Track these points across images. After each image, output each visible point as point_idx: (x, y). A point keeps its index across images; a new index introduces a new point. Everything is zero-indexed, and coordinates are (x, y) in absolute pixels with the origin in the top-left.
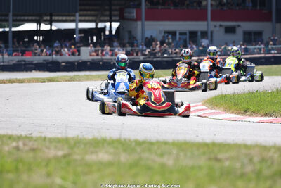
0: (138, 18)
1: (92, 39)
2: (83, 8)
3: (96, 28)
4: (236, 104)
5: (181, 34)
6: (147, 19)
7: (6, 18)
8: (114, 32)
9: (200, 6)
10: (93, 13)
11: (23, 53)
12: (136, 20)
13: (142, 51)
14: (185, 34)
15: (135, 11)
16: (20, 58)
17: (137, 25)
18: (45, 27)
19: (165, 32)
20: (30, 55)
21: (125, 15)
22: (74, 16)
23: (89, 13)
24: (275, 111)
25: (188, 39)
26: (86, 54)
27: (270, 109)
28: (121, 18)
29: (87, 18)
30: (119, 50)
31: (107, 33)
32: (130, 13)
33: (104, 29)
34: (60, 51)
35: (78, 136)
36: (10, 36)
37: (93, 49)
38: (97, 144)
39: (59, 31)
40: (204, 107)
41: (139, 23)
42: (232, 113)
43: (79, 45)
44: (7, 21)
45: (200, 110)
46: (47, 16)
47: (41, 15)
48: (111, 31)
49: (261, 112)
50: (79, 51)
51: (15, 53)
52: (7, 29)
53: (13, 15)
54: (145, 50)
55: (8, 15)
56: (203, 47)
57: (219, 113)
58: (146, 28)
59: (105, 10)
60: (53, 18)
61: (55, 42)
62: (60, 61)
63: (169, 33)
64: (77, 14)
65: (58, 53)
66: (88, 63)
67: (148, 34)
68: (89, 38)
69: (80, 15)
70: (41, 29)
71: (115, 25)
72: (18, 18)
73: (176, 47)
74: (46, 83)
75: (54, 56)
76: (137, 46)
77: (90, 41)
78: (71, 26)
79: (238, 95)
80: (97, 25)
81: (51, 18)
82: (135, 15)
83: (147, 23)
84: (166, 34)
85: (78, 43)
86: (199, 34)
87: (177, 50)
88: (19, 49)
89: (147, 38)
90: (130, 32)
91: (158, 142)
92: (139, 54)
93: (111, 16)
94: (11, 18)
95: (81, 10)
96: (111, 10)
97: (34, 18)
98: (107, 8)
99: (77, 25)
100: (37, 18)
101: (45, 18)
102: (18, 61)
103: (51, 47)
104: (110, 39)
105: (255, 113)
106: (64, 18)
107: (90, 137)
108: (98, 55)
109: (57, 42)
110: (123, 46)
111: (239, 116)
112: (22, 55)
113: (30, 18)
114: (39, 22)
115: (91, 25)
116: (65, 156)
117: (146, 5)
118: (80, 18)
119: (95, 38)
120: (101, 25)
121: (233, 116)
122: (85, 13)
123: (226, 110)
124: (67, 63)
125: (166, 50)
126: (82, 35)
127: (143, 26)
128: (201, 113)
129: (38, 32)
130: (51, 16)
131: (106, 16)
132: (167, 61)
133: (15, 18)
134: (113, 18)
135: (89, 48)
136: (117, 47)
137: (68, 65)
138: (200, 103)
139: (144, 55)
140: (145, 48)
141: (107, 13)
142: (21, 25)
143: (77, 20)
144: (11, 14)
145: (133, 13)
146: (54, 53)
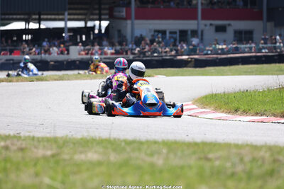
0: (128, 17)
1: (81, 38)
2: (72, 6)
3: (86, 27)
4: (226, 104)
5: (171, 33)
6: (137, 18)
8: (103, 31)
9: (190, 5)
10: (82, 12)
11: (11, 52)
12: (126, 19)
13: (132, 50)
14: (175, 33)
15: (124, 9)
16: (9, 57)
17: (127, 24)
18: (33, 26)
19: (155, 31)
20: (18, 54)
21: (114, 14)
22: (63, 14)
23: (78, 12)
24: (265, 110)
25: (178, 38)
26: (76, 52)
27: (261, 108)
28: (111, 17)
29: (76, 17)
30: (108, 49)
31: (96, 31)
32: (119, 12)
33: (93, 28)
34: (49, 50)
35: (67, 136)
37: (82, 48)
38: (86, 143)
39: (47, 29)
40: (194, 106)
41: (129, 22)
42: (223, 112)
43: (68, 44)
45: (190, 109)
46: (35, 14)
47: (30, 14)
48: (100, 30)
49: (252, 111)
50: (68, 50)
51: (3, 53)
53: (2, 14)
54: (135, 49)
56: (194, 46)
57: (209, 112)
58: (136, 27)
59: (95, 9)
60: (42, 17)
61: (44, 41)
62: (49, 60)
63: (159, 31)
64: (66, 13)
65: (47, 51)
66: (78, 62)
67: (137, 33)
68: (79, 37)
69: (69, 14)
70: (30, 28)
71: (105, 24)
72: (7, 17)
73: (166, 46)
74: (35, 82)
75: (43, 55)
77: (79, 40)
78: (60, 24)
79: (229, 94)
80: (86, 24)
81: (40, 17)
82: (124, 14)
83: (137, 22)
84: (156, 33)
85: (67, 42)
86: (189, 33)
87: (167, 49)
88: (8, 48)
89: (137, 37)
90: (119, 31)
91: (148, 142)
92: (129, 53)
93: (100, 15)
95: (70, 9)
96: (100, 9)
97: (22, 17)
98: (96, 6)
99: (66, 24)
100: (26, 17)
101: (34, 17)
102: (7, 60)
103: (40, 45)
104: (100, 39)
105: (245, 112)
106: (53, 17)
107: (79, 136)
108: (87, 54)
109: (46, 40)
110: (112, 45)
111: (229, 116)
112: (11, 54)
113: (18, 17)
114: (27, 21)
115: (81, 24)
116: (53, 156)
117: (136, 4)
118: (69, 17)
119: (84, 37)
120: (90, 24)
121: (223, 115)
122: (74, 12)
123: (216, 109)
124: (56, 62)
125: (156, 49)
126: (71, 34)
127: (133, 25)
128: (191, 112)
129: (26, 31)
130: (40, 15)
131: (93, 14)
132: (157, 61)
133: (3, 16)
134: (103, 17)
135: (78, 47)
137: (57, 64)
138: (190, 103)
139: (134, 54)
140: (134, 47)
141: (97, 12)
142: (9, 23)
143: (66, 19)
145: (123, 12)
146: (43, 51)
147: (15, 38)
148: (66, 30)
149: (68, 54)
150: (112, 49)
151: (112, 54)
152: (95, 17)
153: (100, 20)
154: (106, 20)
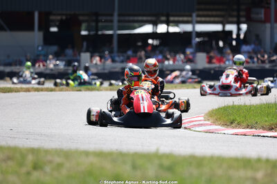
0: (267, 20)
1: (218, 44)
2: (203, 7)
3: (224, 31)
7: (109, 18)
8: (242, 36)
10: (219, 13)
12: (264, 22)
15: (263, 11)
17: (266, 27)
18: (162, 29)
21: (253, 16)
22: (191, 16)
23: (214, 13)
28: (248, 21)
31: (234, 36)
32: (258, 14)
33: (230, 33)
36: (116, 39)
41: (268, 25)
44: (112, 21)
46: (163, 15)
48: (238, 35)
52: (110, 32)
53: (119, 15)
55: (112, 15)
58: (275, 31)
59: (233, 10)
64: (194, 15)
66: (197, 72)
68: (214, 43)
69: (198, 16)
70: (158, 31)
71: (244, 27)
78: (188, 28)
80: (224, 27)
82: (262, 16)
83: (276, 26)
90: (257, 36)
93: (238, 16)
94: (116, 18)
96: (238, 10)
97: (149, 18)
98: (235, 7)
99: (194, 28)
100: (153, 19)
101: (163, 18)
106: (185, 19)
113: (145, 18)
115: (218, 28)
118: (199, 19)
119: (221, 44)
120: (229, 27)
122: (205, 13)
126: (206, 39)
127: (272, 29)
129: (154, 35)
130: (168, 16)
131: (232, 16)
133: (122, 18)
141: (235, 13)
142: (141, 26)
143: (194, 21)
144: (116, 14)
145: (261, 14)
147: (140, 44)
148: (194, 35)
152: (235, 19)
153: (238, 23)
154: (244, 23)
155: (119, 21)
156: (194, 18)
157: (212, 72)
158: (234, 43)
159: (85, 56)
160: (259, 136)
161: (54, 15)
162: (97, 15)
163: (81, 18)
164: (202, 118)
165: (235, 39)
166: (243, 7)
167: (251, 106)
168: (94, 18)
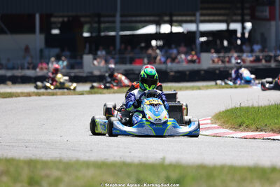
0: (272, 18)
1: (222, 43)
2: (207, 6)
7: (111, 19)
8: (247, 35)
10: (222, 12)
12: (269, 20)
15: (267, 9)
16: (128, 67)
17: (271, 26)
18: (165, 29)
21: (258, 14)
22: (194, 15)
28: (253, 18)
30: (247, 56)
31: (239, 35)
32: (262, 11)
33: (235, 31)
36: (118, 41)
37: (215, 55)
41: (273, 23)
44: (114, 22)
46: (166, 15)
48: (243, 34)
52: (113, 34)
53: (122, 16)
55: (114, 16)
59: (237, 9)
62: (168, 70)
64: (198, 14)
65: (173, 60)
66: (202, 72)
68: (218, 42)
69: (202, 15)
70: (162, 32)
71: (249, 25)
72: (129, 19)
76: (270, 51)
78: (192, 27)
80: (228, 26)
82: (267, 14)
90: (262, 35)
93: (243, 15)
94: (118, 19)
95: (202, 9)
96: (242, 8)
97: (152, 18)
98: (239, 5)
99: (198, 27)
100: (156, 19)
101: (167, 18)
109: (173, 46)
113: (148, 18)
118: (202, 18)
119: (226, 43)
120: (233, 26)
122: (210, 12)
124: (177, 72)
127: (277, 27)
129: (157, 36)
130: (171, 15)
131: (235, 14)
133: (124, 19)
136: (247, 52)
137: (177, 74)
141: (239, 12)
142: (144, 27)
143: (198, 20)
144: (118, 15)
145: (266, 11)
146: (169, 60)
147: (143, 45)
148: (198, 34)
149: (199, 62)
150: (252, 56)
151: (251, 62)
152: (239, 18)
153: (243, 22)
154: (248, 21)
155: (122, 22)
156: (198, 17)
157: (217, 72)
158: (239, 42)
159: (87, 58)
160: (269, 139)
161: (56, 17)
162: (99, 16)
163: (83, 19)
164: (209, 121)
165: (239, 38)
166: (247, 5)
167: (259, 108)
168: (96, 19)
